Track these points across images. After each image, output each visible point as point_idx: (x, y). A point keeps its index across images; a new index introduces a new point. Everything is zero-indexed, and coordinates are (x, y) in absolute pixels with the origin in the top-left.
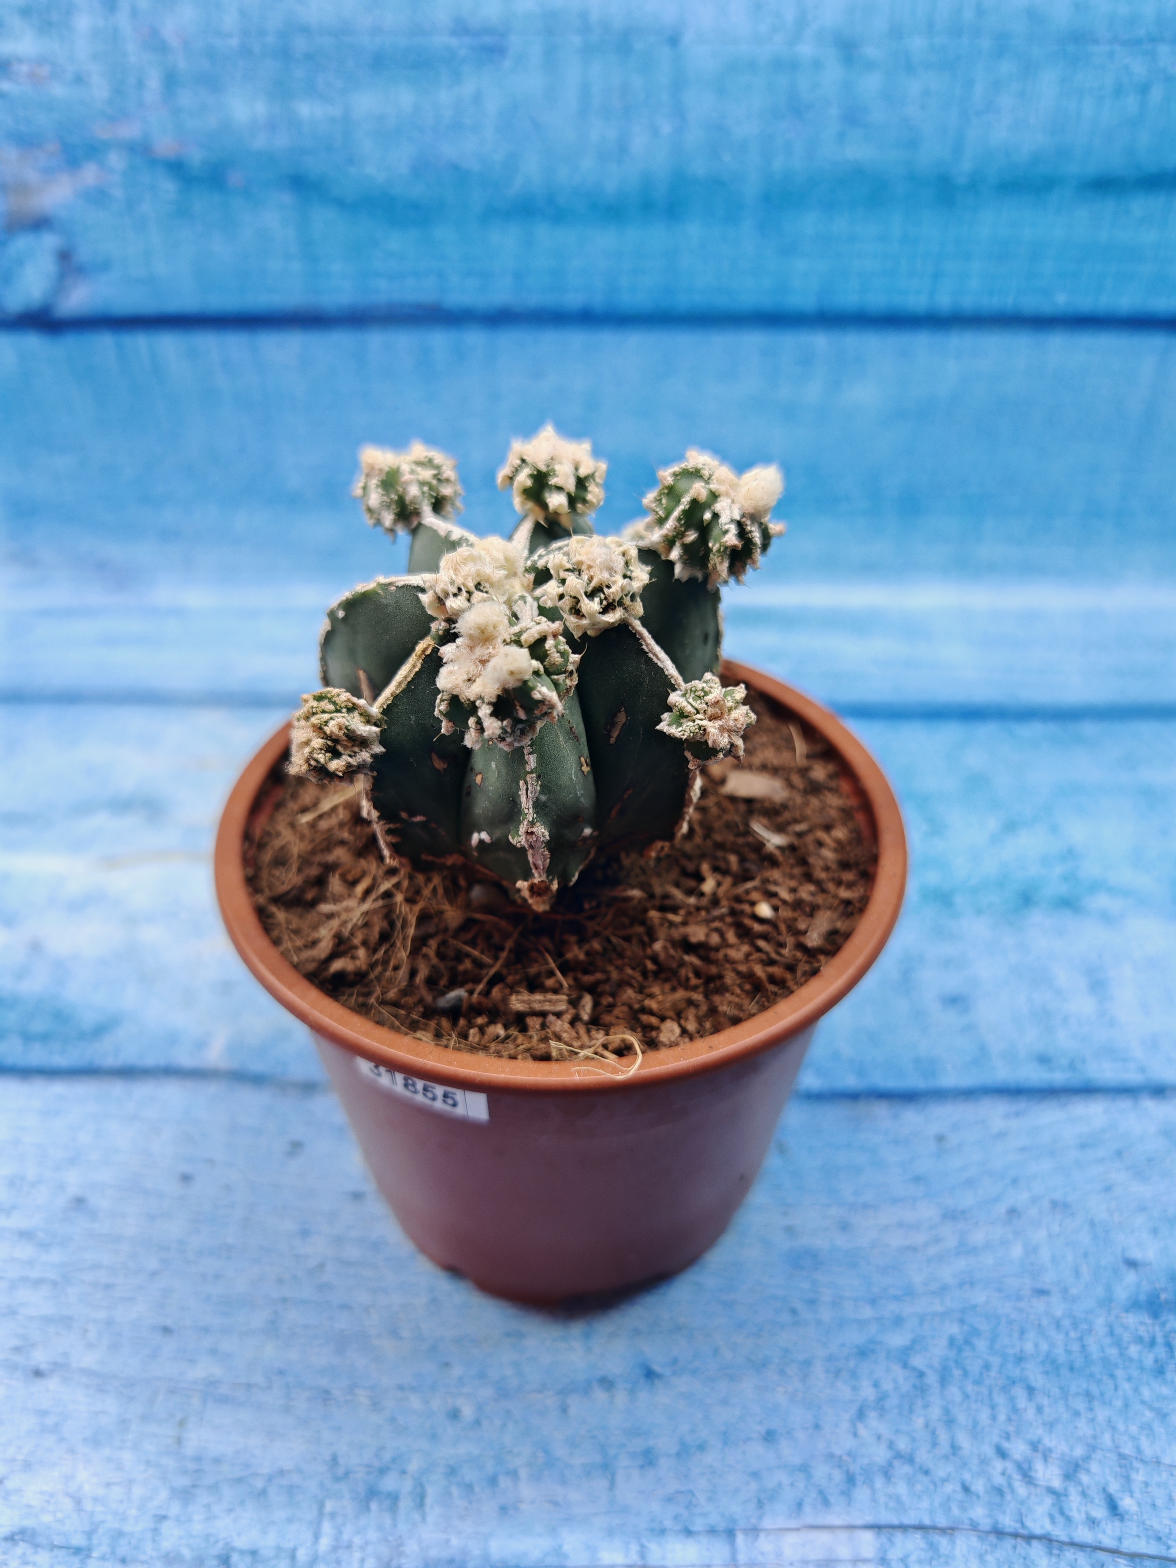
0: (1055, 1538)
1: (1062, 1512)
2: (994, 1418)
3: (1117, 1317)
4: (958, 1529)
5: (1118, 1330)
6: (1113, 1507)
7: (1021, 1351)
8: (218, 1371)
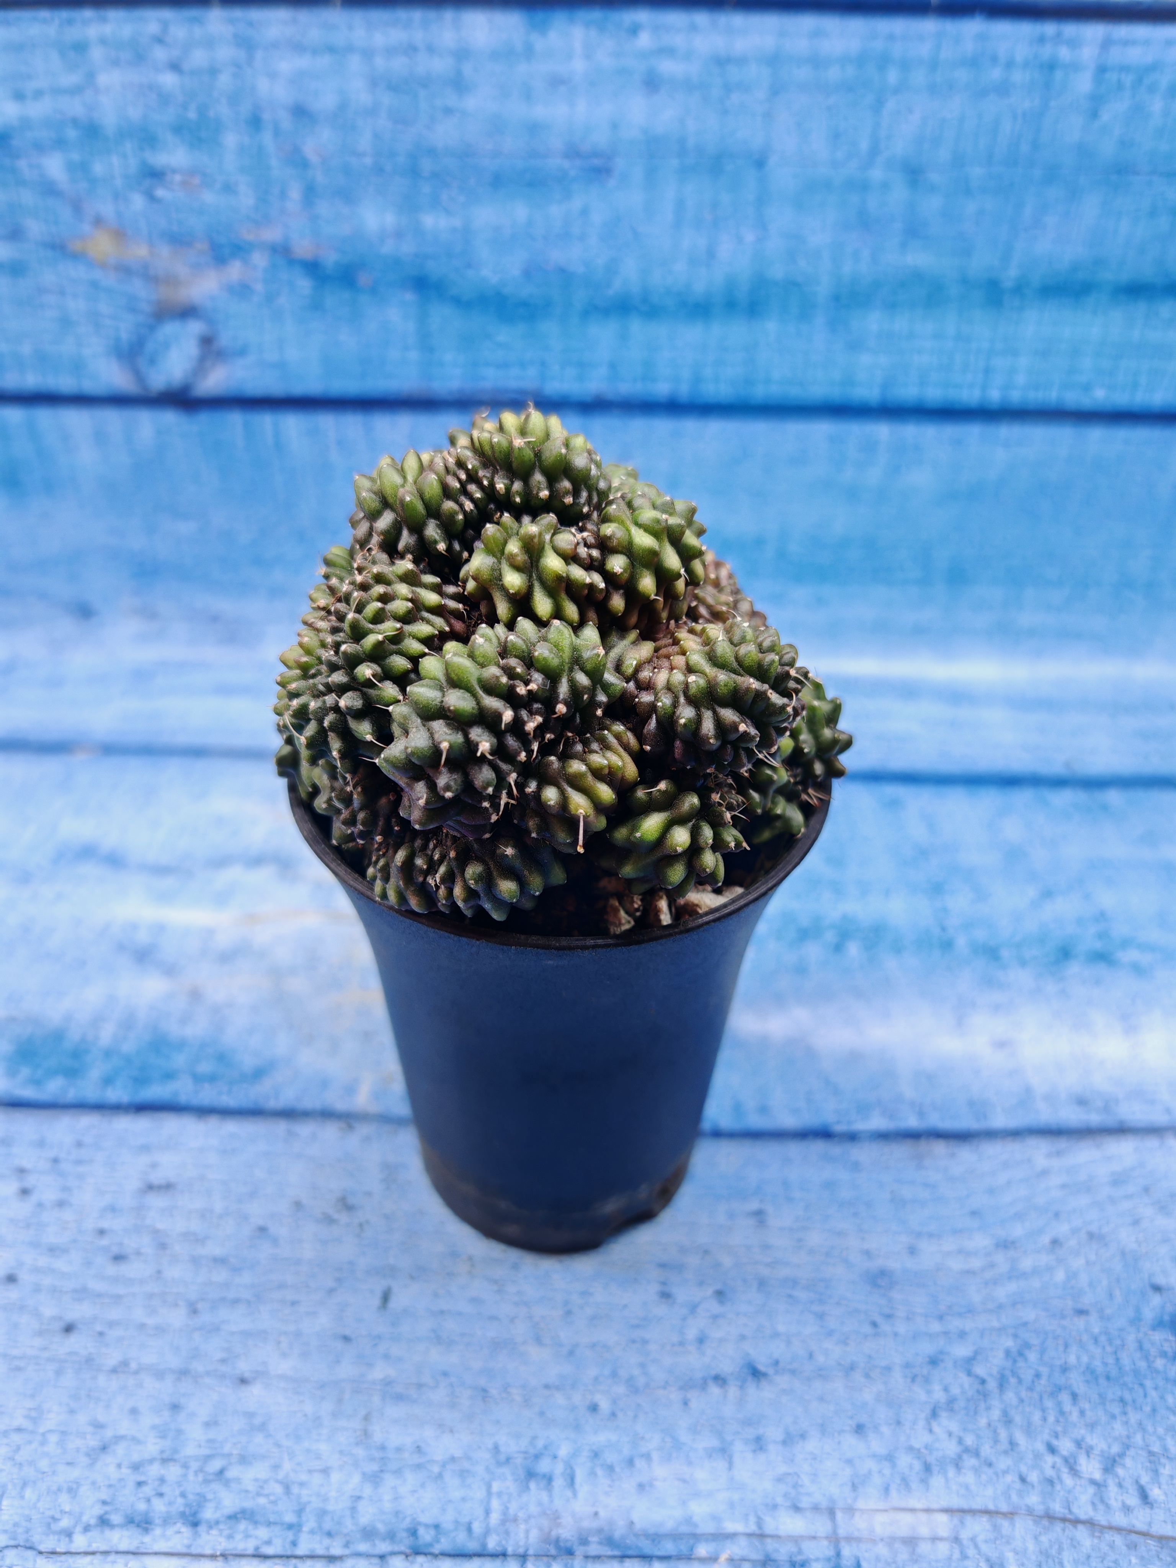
0: (1096, 1523)
1: (1102, 1501)
2: (1045, 1419)
3: (1146, 1334)
4: (1017, 1513)
5: (1147, 1345)
6: (1144, 1496)
7: (1066, 1363)
8: (391, 1372)
